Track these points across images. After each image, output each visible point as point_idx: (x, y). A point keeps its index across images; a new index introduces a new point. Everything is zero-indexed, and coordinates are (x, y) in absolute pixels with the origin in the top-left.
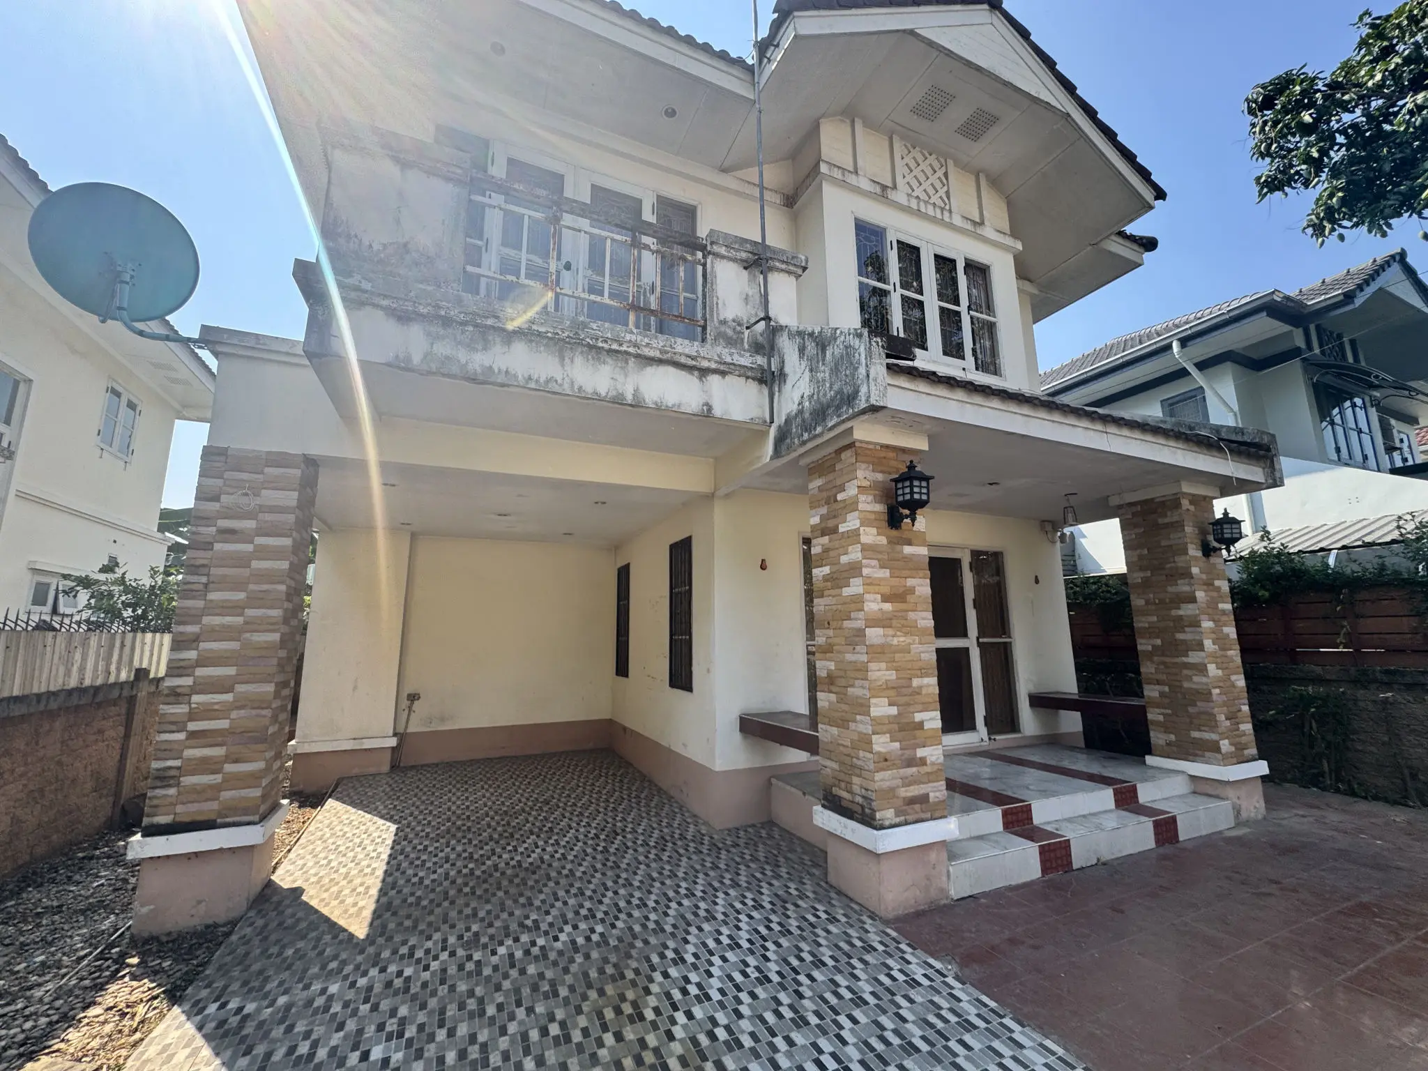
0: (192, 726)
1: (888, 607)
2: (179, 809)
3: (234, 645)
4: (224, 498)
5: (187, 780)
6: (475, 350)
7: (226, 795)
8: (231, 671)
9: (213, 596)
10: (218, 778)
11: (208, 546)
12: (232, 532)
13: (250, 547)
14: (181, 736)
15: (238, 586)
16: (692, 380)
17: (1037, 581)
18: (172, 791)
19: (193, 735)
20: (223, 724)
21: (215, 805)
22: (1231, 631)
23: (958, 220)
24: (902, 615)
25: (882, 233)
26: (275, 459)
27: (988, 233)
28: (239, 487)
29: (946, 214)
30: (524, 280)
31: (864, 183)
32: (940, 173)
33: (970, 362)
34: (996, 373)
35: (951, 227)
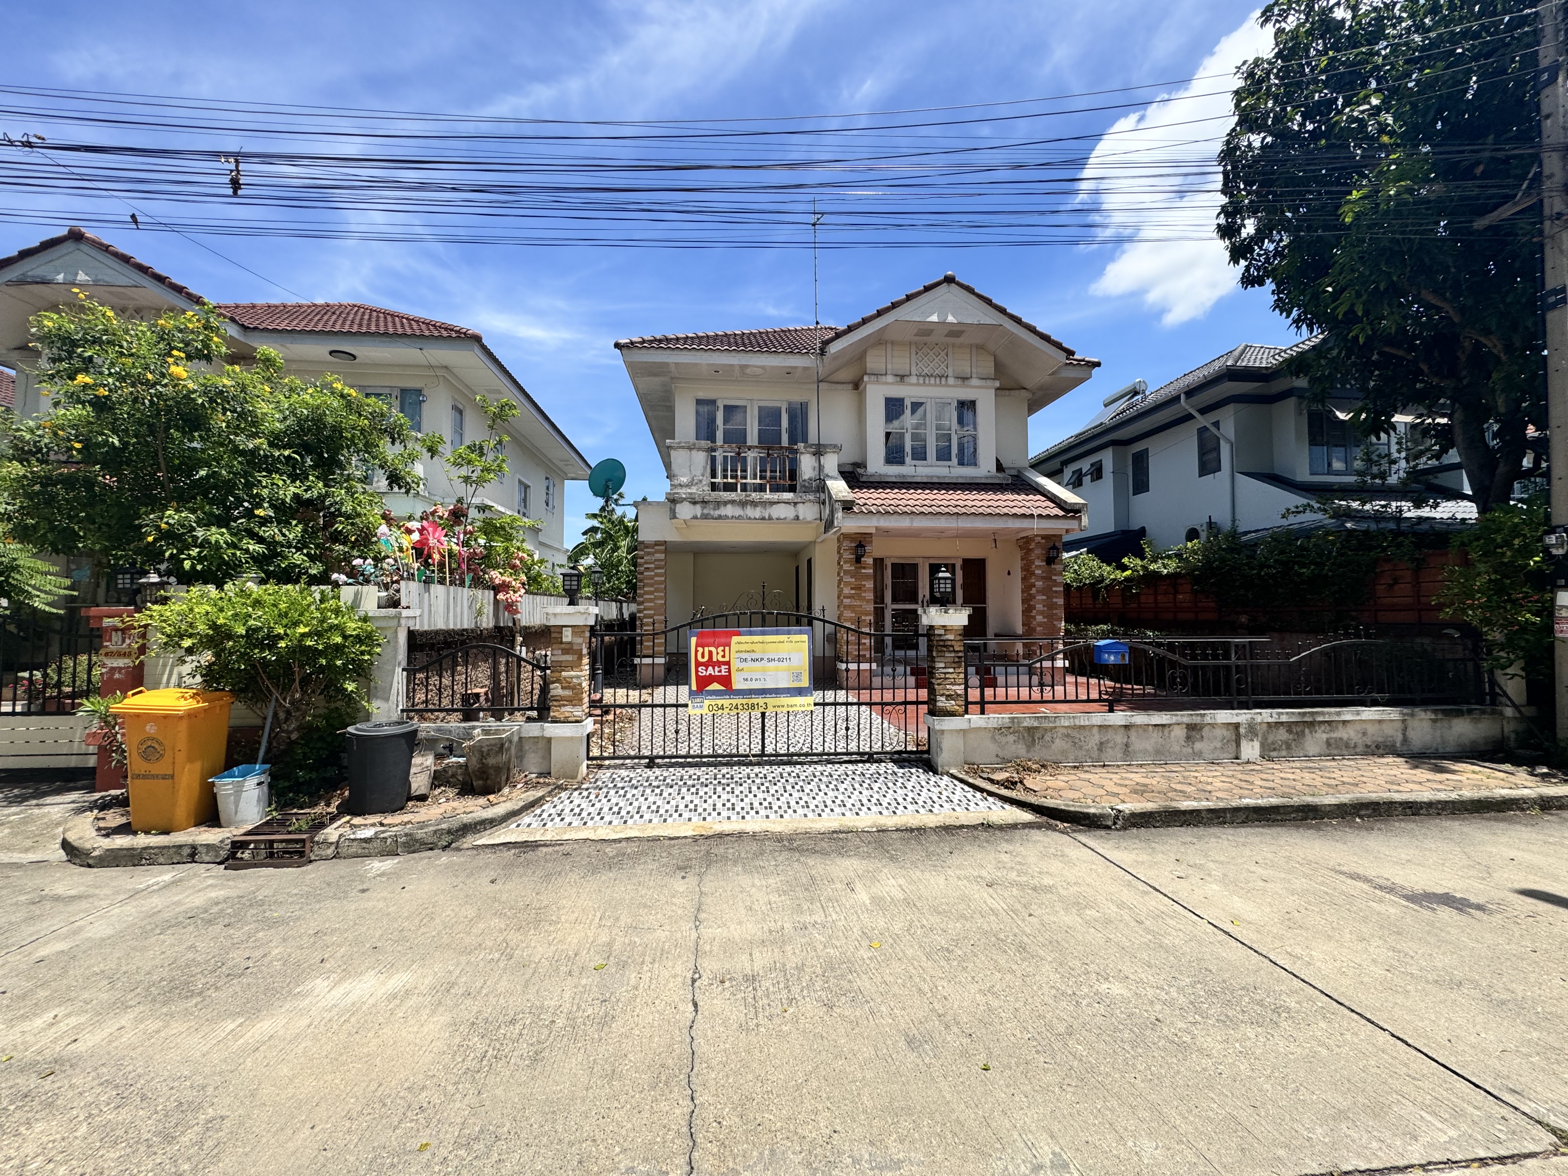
0: (644, 628)
2: (644, 651)
3: (652, 604)
4: (645, 558)
5: (645, 644)
6: (715, 510)
7: (655, 649)
8: (652, 612)
9: (645, 589)
10: (653, 644)
11: (642, 573)
12: (648, 568)
13: (653, 573)
16: (791, 508)
17: (1009, 573)
18: (642, 646)
21: (652, 651)
22: (1061, 601)
23: (951, 381)
24: (859, 595)
25: (901, 400)
26: (657, 543)
27: (974, 382)
28: (649, 554)
29: (943, 379)
30: (730, 480)
31: (890, 378)
32: (943, 354)
33: (955, 460)
34: (974, 463)
35: (946, 385)
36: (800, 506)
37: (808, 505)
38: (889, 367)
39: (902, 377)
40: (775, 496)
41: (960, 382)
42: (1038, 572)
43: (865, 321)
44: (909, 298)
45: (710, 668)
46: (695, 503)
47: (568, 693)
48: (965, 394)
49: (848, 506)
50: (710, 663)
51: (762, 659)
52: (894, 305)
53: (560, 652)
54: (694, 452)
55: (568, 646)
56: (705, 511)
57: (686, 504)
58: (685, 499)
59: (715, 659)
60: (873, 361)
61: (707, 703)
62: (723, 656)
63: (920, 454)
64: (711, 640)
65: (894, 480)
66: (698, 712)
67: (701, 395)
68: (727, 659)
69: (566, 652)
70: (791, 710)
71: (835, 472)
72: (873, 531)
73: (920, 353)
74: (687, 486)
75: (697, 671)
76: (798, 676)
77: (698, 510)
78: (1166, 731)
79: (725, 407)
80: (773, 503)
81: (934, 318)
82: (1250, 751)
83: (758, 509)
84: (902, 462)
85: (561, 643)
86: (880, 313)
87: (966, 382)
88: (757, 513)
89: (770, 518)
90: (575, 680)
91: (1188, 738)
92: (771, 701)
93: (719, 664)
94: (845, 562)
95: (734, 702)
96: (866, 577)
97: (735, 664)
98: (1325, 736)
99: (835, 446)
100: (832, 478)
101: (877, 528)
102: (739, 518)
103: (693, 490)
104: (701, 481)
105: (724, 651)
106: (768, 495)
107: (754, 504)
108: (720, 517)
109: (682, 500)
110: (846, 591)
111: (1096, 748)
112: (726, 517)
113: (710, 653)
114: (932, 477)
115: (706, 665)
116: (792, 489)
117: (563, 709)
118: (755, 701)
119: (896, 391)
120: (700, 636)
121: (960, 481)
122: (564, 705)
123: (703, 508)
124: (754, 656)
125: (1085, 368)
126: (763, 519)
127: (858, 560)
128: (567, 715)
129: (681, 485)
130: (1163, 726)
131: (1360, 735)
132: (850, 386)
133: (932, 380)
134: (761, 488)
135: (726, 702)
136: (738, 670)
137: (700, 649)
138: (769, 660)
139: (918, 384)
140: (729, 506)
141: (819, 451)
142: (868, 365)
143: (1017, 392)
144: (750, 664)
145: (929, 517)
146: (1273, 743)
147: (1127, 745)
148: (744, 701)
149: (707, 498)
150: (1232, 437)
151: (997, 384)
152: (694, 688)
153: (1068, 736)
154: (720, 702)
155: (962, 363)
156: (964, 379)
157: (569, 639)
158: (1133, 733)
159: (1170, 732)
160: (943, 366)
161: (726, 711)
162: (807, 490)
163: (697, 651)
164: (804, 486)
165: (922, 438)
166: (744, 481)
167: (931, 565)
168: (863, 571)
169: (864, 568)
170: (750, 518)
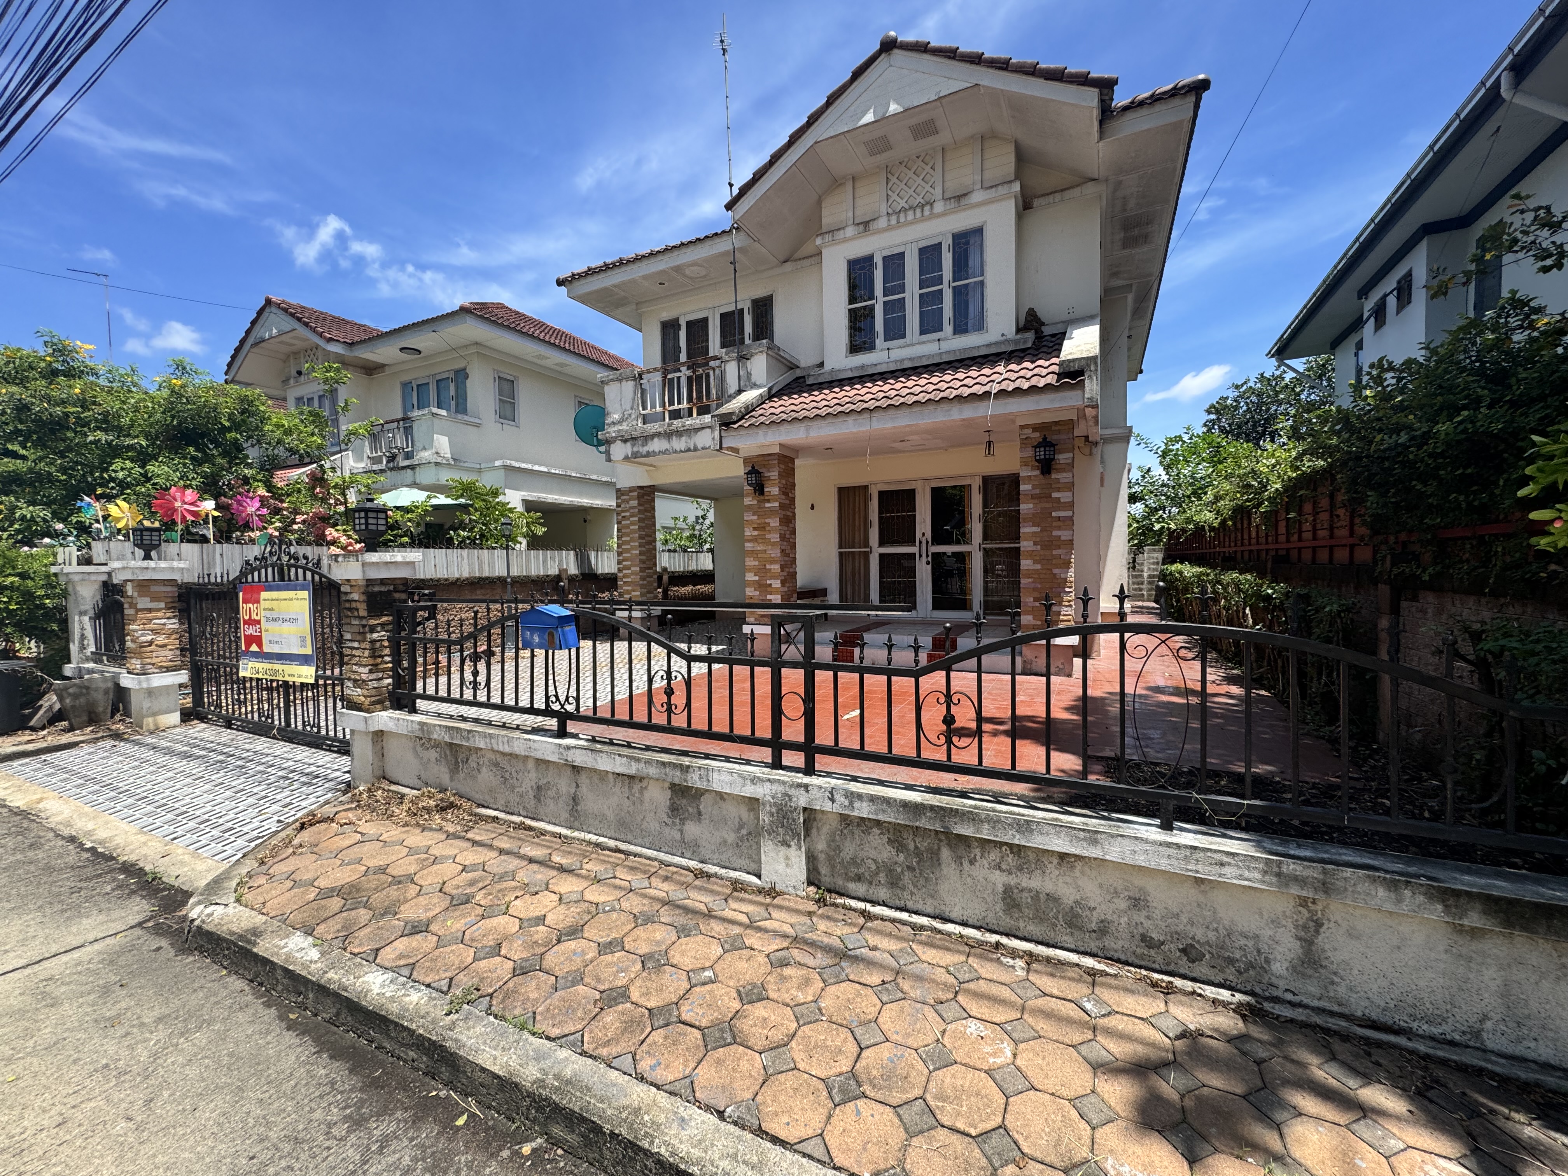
0: (624, 580)
1: (756, 533)
3: (629, 555)
4: (622, 506)
6: (644, 446)
9: (623, 539)
11: (620, 523)
12: (625, 517)
13: (628, 522)
14: (622, 583)
15: (628, 535)
19: (625, 582)
20: (630, 580)
23: (939, 207)
24: (762, 537)
25: (869, 260)
26: (632, 489)
27: (978, 196)
28: (625, 501)
29: (927, 208)
30: (659, 409)
31: (850, 231)
32: (928, 169)
33: (948, 328)
34: (980, 327)
35: (933, 216)
38: (849, 214)
39: (866, 224)
40: (702, 420)
41: (953, 204)
45: (251, 627)
46: (625, 441)
47: (133, 645)
48: (962, 221)
49: (725, 421)
51: (279, 619)
52: (812, 120)
54: (624, 383)
56: (635, 449)
57: (619, 444)
58: (616, 437)
59: (253, 617)
60: (829, 214)
61: (250, 665)
62: (258, 614)
63: (895, 330)
64: (249, 596)
67: (665, 316)
68: (259, 617)
69: (130, 605)
71: (763, 379)
72: (774, 450)
73: (894, 179)
74: (619, 423)
75: (244, 630)
76: (304, 641)
77: (628, 449)
78: (636, 787)
79: (688, 323)
80: (697, 430)
81: (869, 117)
82: (781, 867)
83: (682, 439)
84: (867, 348)
87: (964, 202)
88: (679, 444)
89: (696, 449)
91: (674, 810)
92: (287, 668)
93: (256, 622)
94: (747, 495)
95: (266, 666)
97: (263, 624)
98: (999, 879)
99: (760, 345)
100: (758, 386)
102: (665, 452)
103: (624, 427)
104: (630, 415)
105: (257, 608)
106: (694, 421)
107: (679, 433)
108: (648, 454)
110: (749, 532)
111: (531, 794)
112: (654, 453)
113: (251, 610)
115: (249, 623)
116: (707, 410)
118: (278, 667)
119: (859, 249)
120: (244, 591)
122: (132, 658)
123: (633, 446)
124: (275, 615)
126: (690, 450)
129: (613, 423)
130: (631, 777)
131: (1123, 904)
133: (910, 216)
134: (687, 413)
135: (261, 666)
136: (265, 630)
137: (245, 606)
138: (285, 620)
139: (889, 228)
140: (656, 440)
141: (742, 355)
142: (823, 222)
143: (1076, 192)
144: (272, 624)
146: (854, 861)
147: (575, 800)
148: (271, 666)
149: (637, 433)
151: (1020, 189)
152: (243, 647)
153: (496, 764)
154: (258, 666)
155: (957, 174)
156: (961, 197)
158: (583, 779)
159: (642, 790)
160: (926, 188)
163: (243, 610)
165: (895, 309)
166: (671, 408)
167: (933, 490)
168: (767, 505)
169: (768, 501)
170: (676, 452)
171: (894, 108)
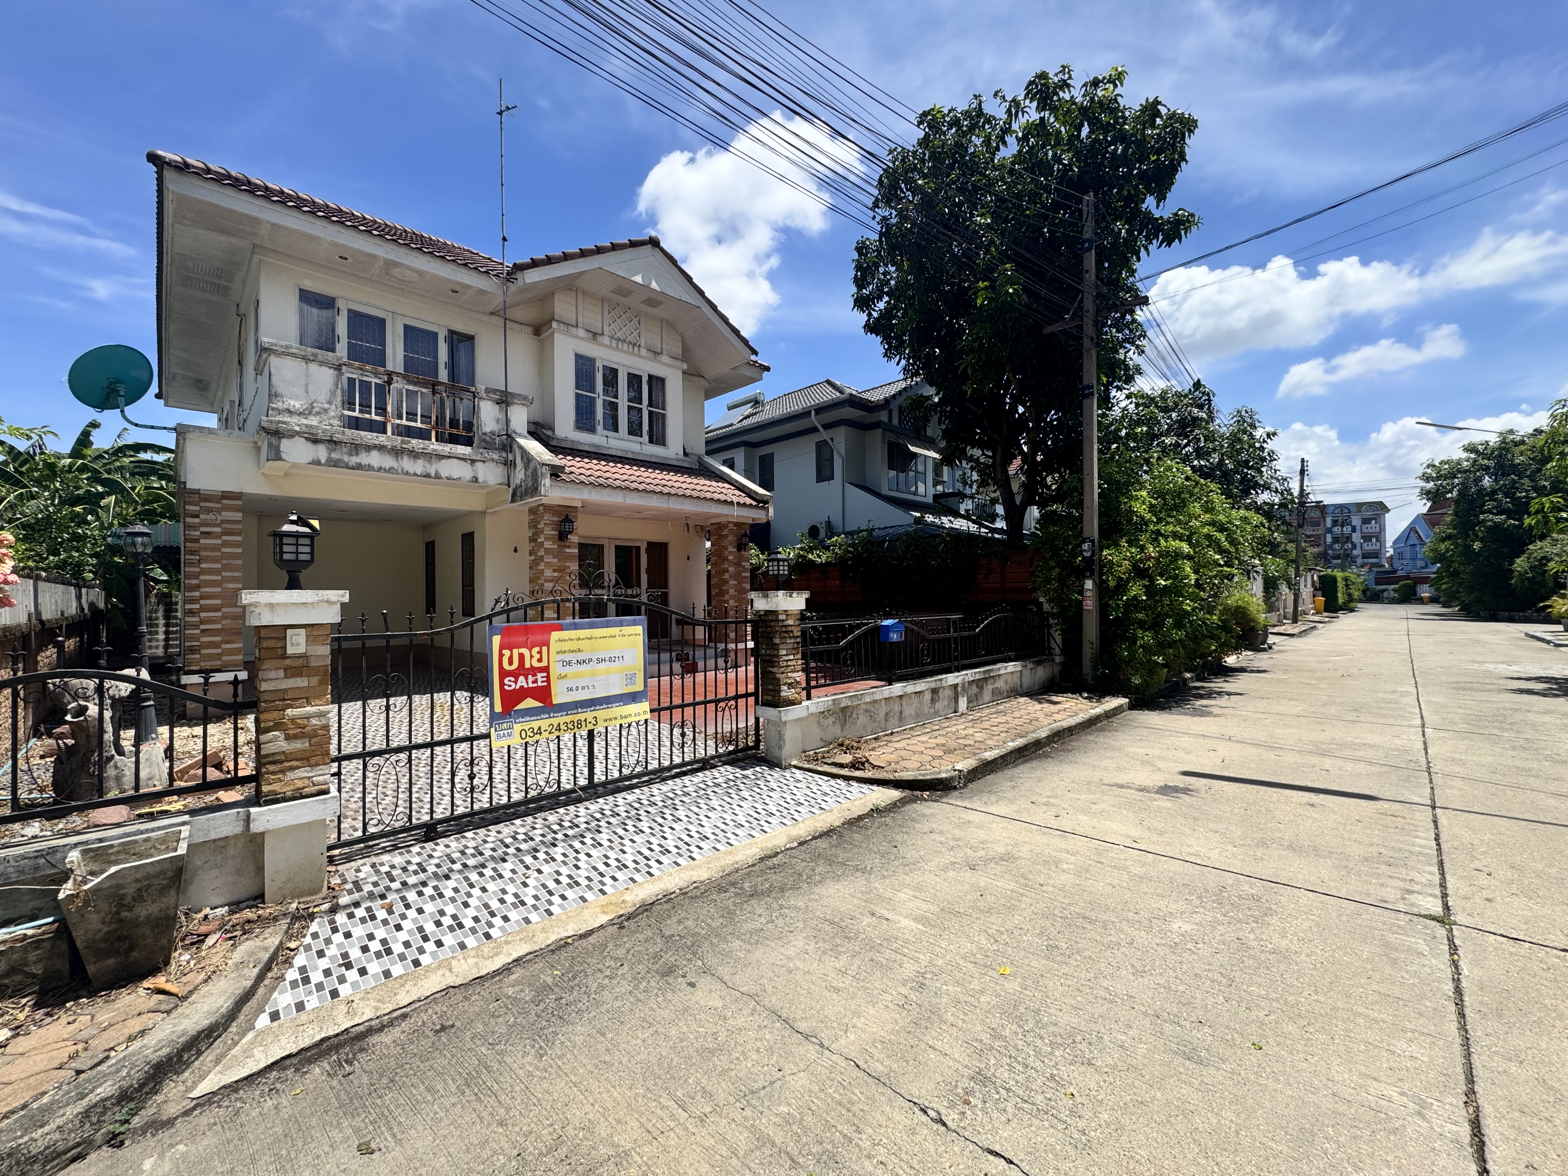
0: (202, 627)
2: (202, 664)
3: (219, 590)
4: (202, 516)
5: (205, 651)
6: (351, 455)
7: (225, 658)
8: (218, 602)
9: (203, 566)
10: (219, 651)
11: (197, 541)
12: (209, 533)
13: (219, 542)
14: (198, 631)
15: (215, 560)
16: (467, 465)
17: (689, 559)
18: (198, 656)
19: (203, 631)
20: (219, 626)
21: (219, 662)
23: (643, 352)
24: (563, 579)
25: (592, 361)
26: (227, 495)
27: (665, 359)
28: (209, 510)
29: (636, 348)
30: (374, 417)
31: (581, 332)
32: (635, 321)
33: (646, 437)
34: (665, 444)
35: (639, 356)
36: (479, 465)
37: (491, 465)
38: (580, 319)
39: (595, 334)
40: (447, 448)
41: (651, 355)
42: (731, 558)
43: (566, 257)
44: (614, 247)
45: (522, 678)
46: (315, 441)
47: (299, 745)
48: (658, 370)
49: (556, 473)
50: (522, 671)
51: (590, 660)
52: (599, 250)
53: (281, 673)
54: (313, 367)
55: (299, 662)
56: (335, 456)
57: (300, 442)
58: (298, 433)
59: (527, 665)
60: (563, 307)
61: (517, 727)
62: (540, 660)
63: (612, 425)
64: (522, 639)
65: (588, 449)
66: (505, 743)
67: (309, 285)
68: (544, 664)
69: (292, 672)
70: (623, 722)
71: (524, 431)
72: (578, 504)
73: (613, 313)
74: (301, 414)
75: (502, 684)
76: (631, 678)
77: (322, 452)
78: (921, 696)
79: (351, 311)
80: (441, 457)
81: (638, 279)
82: (962, 705)
83: (420, 462)
84: (592, 430)
85: (284, 656)
86: (583, 254)
87: (658, 357)
88: (419, 467)
89: (438, 476)
90: (314, 721)
91: (932, 700)
92: (602, 714)
93: (534, 671)
94: (547, 539)
95: (555, 721)
96: (570, 557)
97: (556, 670)
98: (991, 687)
99: (525, 398)
100: (520, 435)
101: (583, 501)
102: (390, 470)
103: (313, 421)
104: (326, 411)
105: (540, 652)
106: (434, 446)
107: (414, 455)
108: (359, 467)
109: (292, 434)
110: (548, 573)
112: (370, 468)
113: (521, 657)
114: (627, 452)
115: (515, 674)
116: (469, 442)
117: (290, 775)
118: (582, 717)
119: (589, 349)
120: (505, 633)
121: (653, 460)
122: (292, 769)
123: (330, 451)
124: (580, 657)
125: (758, 370)
126: (428, 476)
127: (562, 536)
128: (299, 784)
129: (289, 412)
130: (920, 692)
131: (1005, 684)
132: (530, 330)
133: (625, 347)
134: (423, 435)
135: (544, 723)
136: (561, 677)
137: (507, 653)
138: (600, 661)
139: (610, 347)
140: (375, 453)
141: (504, 400)
142: (557, 310)
144: (575, 669)
145: (642, 494)
146: (970, 697)
148: (568, 719)
149: (338, 437)
150: (843, 453)
151: (685, 367)
152: (498, 708)
154: (535, 725)
155: (651, 336)
156: (656, 353)
157: (301, 649)
158: (904, 701)
159: (923, 697)
160: (635, 334)
161: (545, 735)
162: (488, 445)
163: (501, 656)
164: (484, 441)
165: (613, 408)
166: (398, 421)
167: (616, 547)
168: (567, 550)
169: (569, 547)
170: (407, 473)
171: (654, 285)
